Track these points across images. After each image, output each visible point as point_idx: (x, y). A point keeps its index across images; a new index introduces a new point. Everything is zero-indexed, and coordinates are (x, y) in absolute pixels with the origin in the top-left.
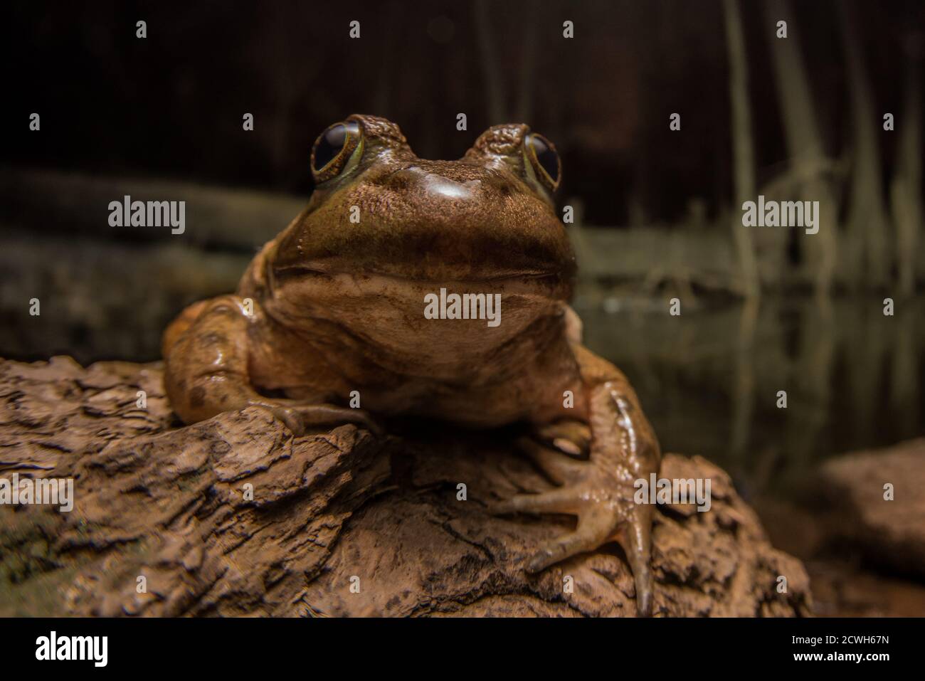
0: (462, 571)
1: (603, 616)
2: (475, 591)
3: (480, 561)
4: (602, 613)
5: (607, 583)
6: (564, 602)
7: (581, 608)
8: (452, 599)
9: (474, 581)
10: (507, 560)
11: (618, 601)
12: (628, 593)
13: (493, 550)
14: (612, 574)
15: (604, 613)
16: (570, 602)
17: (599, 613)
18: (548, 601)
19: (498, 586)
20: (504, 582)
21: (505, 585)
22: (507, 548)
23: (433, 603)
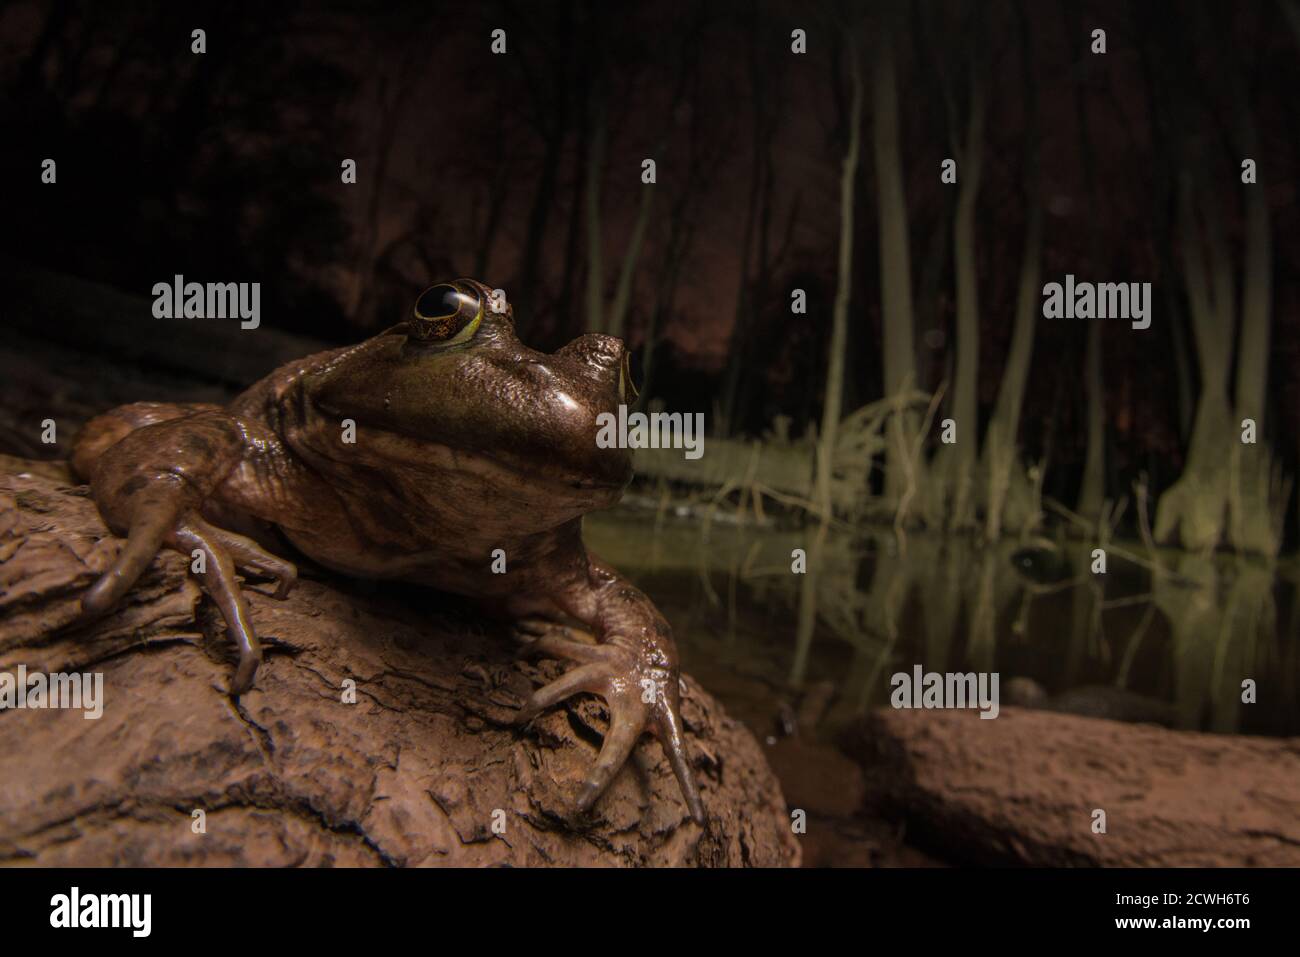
0: (203, 763)
1: (410, 865)
2: (214, 796)
3: (242, 752)
4: (409, 860)
5: (437, 814)
6: (360, 833)
7: (382, 847)
8: (164, 803)
9: (218, 780)
10: (288, 758)
11: (440, 844)
12: (462, 834)
13: (277, 741)
14: (449, 802)
15: (413, 862)
16: (368, 836)
17: (405, 860)
18: (333, 829)
19: (258, 795)
20: (270, 790)
21: (272, 794)
22: (298, 742)
23: (126, 805)
